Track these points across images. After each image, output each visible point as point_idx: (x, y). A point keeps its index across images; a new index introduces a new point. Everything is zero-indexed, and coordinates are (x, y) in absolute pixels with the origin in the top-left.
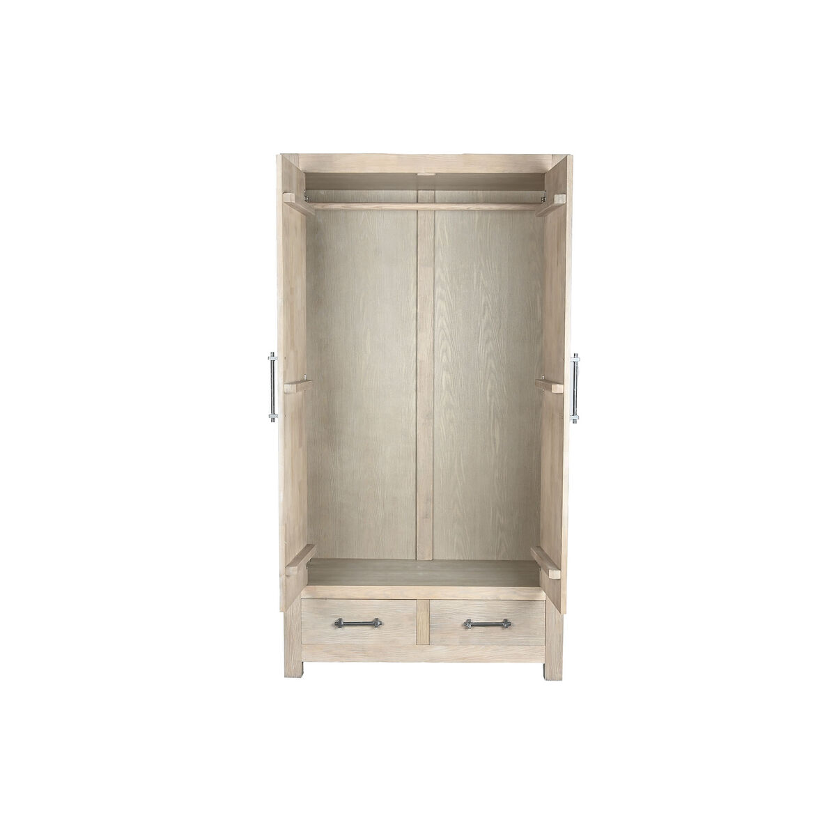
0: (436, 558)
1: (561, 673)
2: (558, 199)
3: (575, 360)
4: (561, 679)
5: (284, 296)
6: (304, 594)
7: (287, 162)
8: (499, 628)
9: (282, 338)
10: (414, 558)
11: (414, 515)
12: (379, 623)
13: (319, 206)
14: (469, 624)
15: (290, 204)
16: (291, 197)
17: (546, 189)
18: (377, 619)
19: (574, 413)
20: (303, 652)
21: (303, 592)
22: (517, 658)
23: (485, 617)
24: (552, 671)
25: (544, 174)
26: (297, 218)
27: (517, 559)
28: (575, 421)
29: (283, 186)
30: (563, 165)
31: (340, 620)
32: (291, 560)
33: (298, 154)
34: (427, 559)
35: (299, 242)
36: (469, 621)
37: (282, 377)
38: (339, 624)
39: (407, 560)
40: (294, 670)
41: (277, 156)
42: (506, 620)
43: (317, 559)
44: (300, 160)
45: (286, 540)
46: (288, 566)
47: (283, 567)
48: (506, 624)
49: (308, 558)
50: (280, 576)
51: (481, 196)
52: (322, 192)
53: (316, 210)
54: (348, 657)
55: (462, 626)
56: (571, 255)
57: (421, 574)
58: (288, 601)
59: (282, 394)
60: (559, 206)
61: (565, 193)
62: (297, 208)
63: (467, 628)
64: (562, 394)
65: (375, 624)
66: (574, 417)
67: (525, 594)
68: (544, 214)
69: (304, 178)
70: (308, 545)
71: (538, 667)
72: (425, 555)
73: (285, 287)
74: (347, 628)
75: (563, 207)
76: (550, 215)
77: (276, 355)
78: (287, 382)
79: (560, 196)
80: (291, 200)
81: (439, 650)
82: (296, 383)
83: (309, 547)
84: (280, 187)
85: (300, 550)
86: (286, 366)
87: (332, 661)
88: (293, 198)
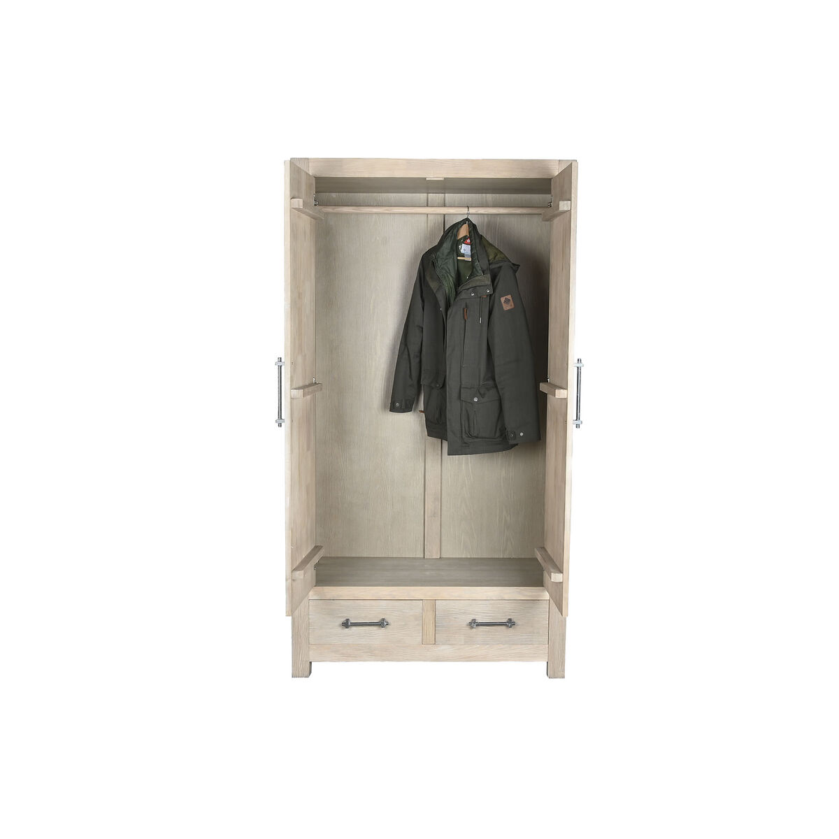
0: (443, 556)
1: (563, 671)
2: (563, 206)
3: (579, 365)
4: (563, 677)
5: (291, 302)
6: (312, 595)
7: (296, 168)
8: (504, 627)
9: (289, 344)
10: (422, 556)
11: (422, 513)
12: (385, 624)
13: (329, 209)
14: (474, 624)
15: (298, 210)
16: (299, 203)
17: (552, 193)
18: (383, 619)
19: (578, 418)
20: (311, 653)
21: (311, 593)
22: (521, 657)
23: (490, 616)
24: (555, 670)
25: (550, 179)
26: (305, 222)
27: (523, 557)
28: (578, 426)
29: (291, 191)
30: (568, 171)
31: (348, 620)
32: (298, 563)
33: (308, 159)
34: (434, 557)
35: (308, 245)
36: (474, 621)
37: (290, 383)
38: (346, 624)
39: (415, 558)
40: (302, 669)
41: (285, 162)
42: (510, 620)
43: (327, 557)
44: (310, 165)
45: (292, 545)
46: (294, 570)
47: (289, 571)
48: (510, 624)
49: (316, 559)
50: (286, 580)
51: (491, 199)
52: (334, 195)
53: (327, 214)
54: (355, 657)
55: (467, 625)
56: (575, 262)
57: (428, 573)
58: (294, 606)
59: (289, 400)
60: (565, 212)
61: (570, 200)
62: (304, 213)
63: (472, 628)
64: (566, 399)
65: (382, 624)
66: (578, 422)
67: (530, 594)
68: (549, 219)
69: (314, 184)
70: (316, 547)
71: (541, 666)
72: (433, 553)
73: (292, 291)
74: (354, 628)
75: (568, 213)
76: (556, 221)
77: (283, 360)
78: (294, 387)
79: (566, 202)
80: (299, 205)
81: (444, 649)
82: (303, 387)
83: (317, 549)
84: (288, 193)
85: (308, 552)
86: (294, 371)
87: (339, 660)
88: (301, 204)
